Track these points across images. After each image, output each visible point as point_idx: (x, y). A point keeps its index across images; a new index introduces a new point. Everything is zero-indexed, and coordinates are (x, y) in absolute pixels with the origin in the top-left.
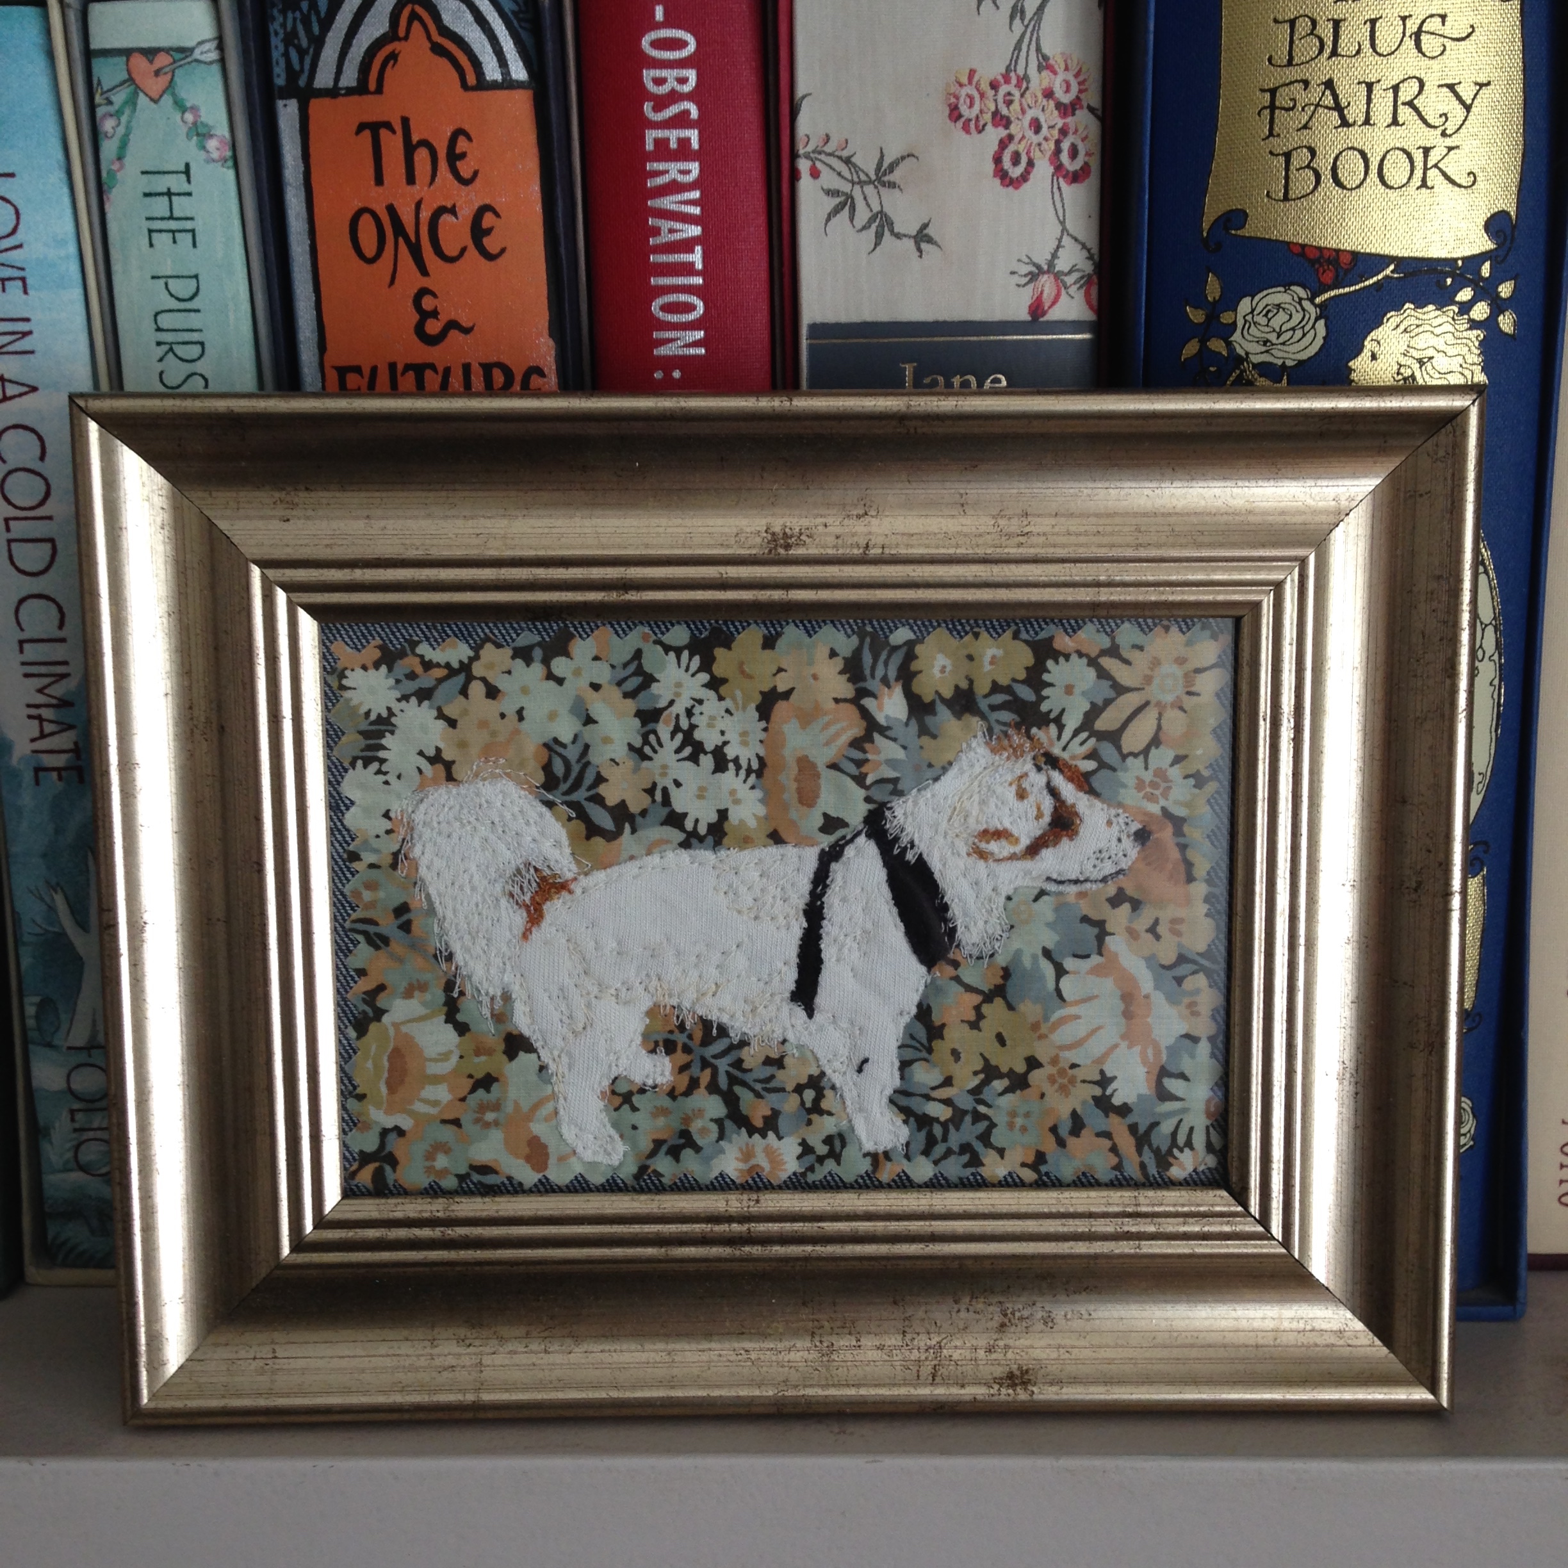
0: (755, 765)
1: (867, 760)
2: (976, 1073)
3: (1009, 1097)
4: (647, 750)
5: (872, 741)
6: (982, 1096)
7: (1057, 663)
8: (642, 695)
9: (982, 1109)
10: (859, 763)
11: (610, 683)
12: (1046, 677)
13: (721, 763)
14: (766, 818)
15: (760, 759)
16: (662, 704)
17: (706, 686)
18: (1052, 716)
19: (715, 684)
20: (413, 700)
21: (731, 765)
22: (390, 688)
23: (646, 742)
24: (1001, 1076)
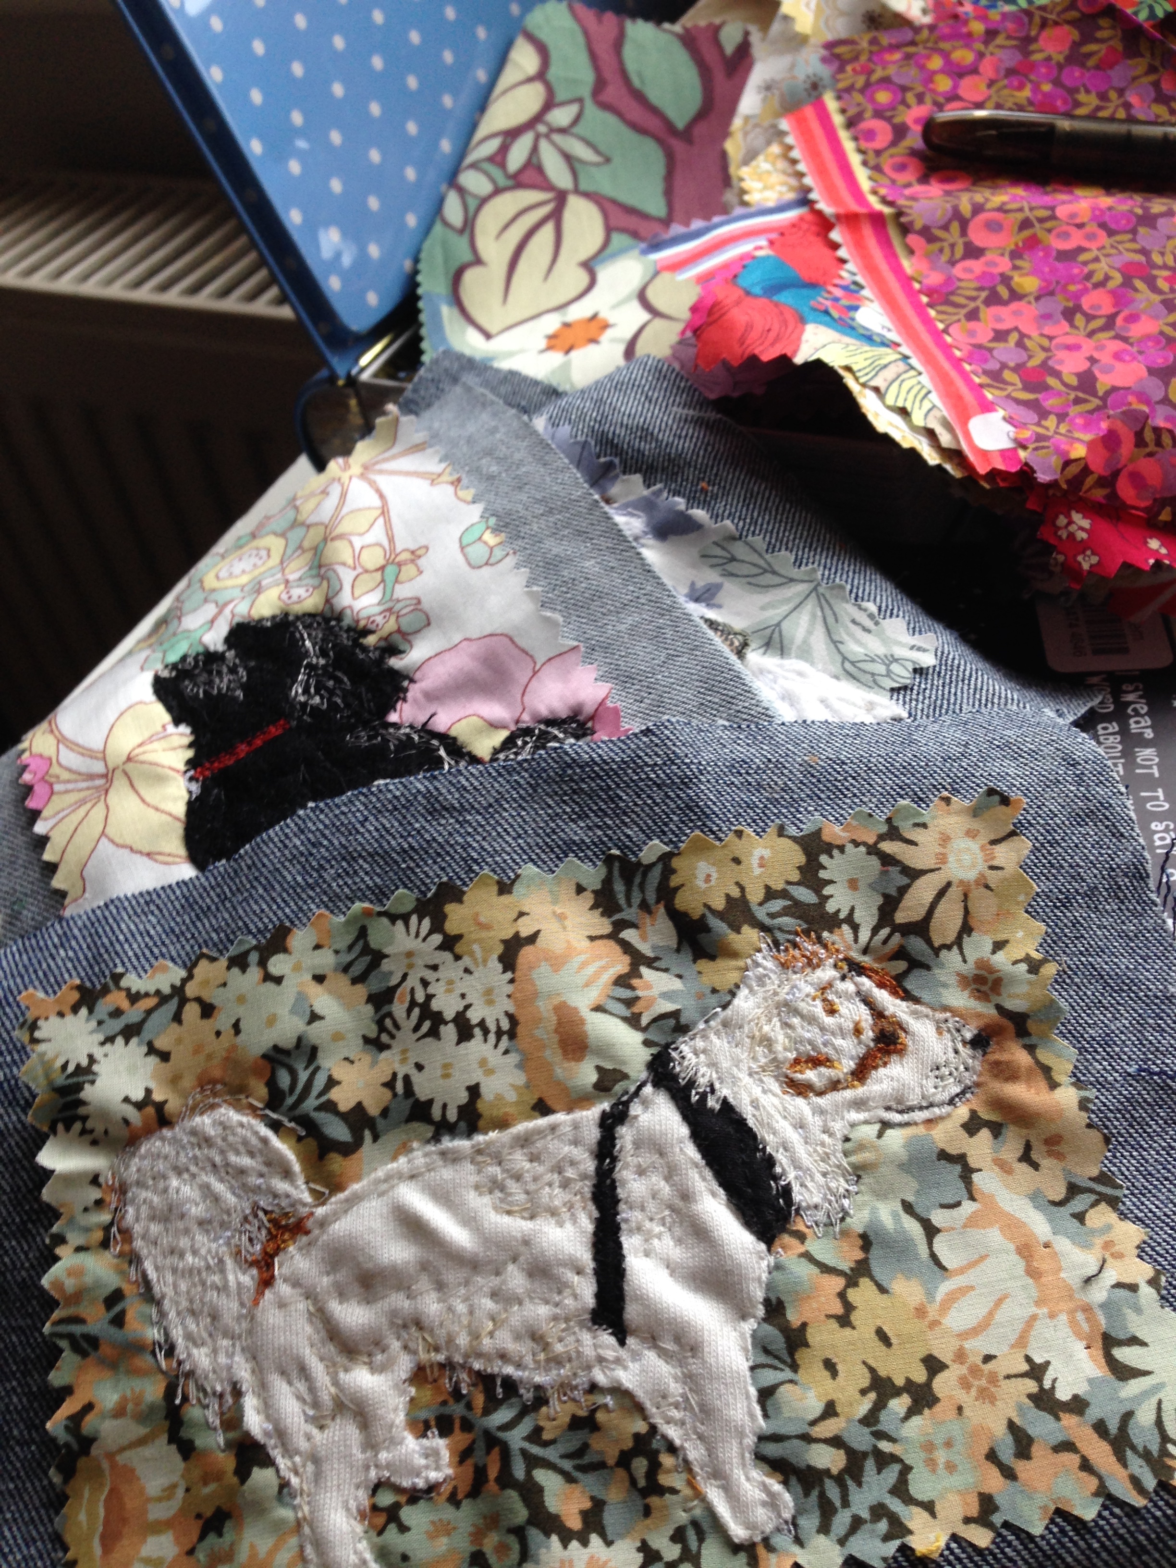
0: (505, 1025)
1: (637, 998)
2: (864, 1392)
3: (916, 1421)
4: (385, 1038)
5: (640, 976)
6: (879, 1427)
7: (831, 857)
8: (373, 977)
9: (885, 1446)
10: (629, 1003)
11: (335, 970)
12: (823, 874)
13: (465, 1031)
14: (527, 1086)
15: (511, 1017)
16: (394, 981)
17: (441, 947)
18: (842, 916)
19: (450, 943)
20: (120, 1040)
21: (477, 1031)
22: (92, 1032)
23: (382, 1028)
24: (897, 1392)
